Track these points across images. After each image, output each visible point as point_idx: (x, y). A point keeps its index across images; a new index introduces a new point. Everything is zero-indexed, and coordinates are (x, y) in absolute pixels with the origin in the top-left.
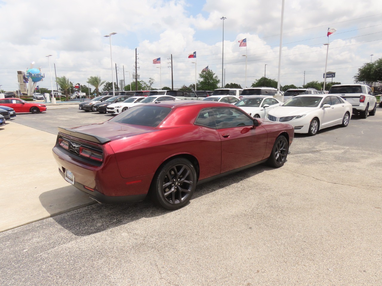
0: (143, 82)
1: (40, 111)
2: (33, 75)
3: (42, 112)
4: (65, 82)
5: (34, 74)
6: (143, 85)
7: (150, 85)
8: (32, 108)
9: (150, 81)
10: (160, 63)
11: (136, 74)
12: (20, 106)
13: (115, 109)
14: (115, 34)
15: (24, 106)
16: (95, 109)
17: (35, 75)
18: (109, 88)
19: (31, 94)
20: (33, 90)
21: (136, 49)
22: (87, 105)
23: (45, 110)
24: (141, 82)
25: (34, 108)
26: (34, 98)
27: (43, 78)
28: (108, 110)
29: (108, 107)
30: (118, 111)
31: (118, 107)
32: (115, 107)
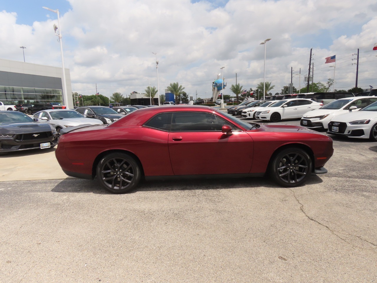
0: (320, 83)
2: (218, 84)
4: (238, 89)
6: (320, 87)
7: (328, 87)
9: (328, 82)
10: (334, 61)
11: (309, 76)
13: (248, 113)
14: (270, 40)
16: (236, 113)
18: (287, 92)
19: (215, 100)
20: (217, 97)
21: (311, 50)
22: (233, 110)
24: (317, 84)
26: (216, 104)
27: (225, 86)
28: (243, 114)
29: (243, 111)
30: (249, 115)
31: (250, 111)
32: (248, 111)
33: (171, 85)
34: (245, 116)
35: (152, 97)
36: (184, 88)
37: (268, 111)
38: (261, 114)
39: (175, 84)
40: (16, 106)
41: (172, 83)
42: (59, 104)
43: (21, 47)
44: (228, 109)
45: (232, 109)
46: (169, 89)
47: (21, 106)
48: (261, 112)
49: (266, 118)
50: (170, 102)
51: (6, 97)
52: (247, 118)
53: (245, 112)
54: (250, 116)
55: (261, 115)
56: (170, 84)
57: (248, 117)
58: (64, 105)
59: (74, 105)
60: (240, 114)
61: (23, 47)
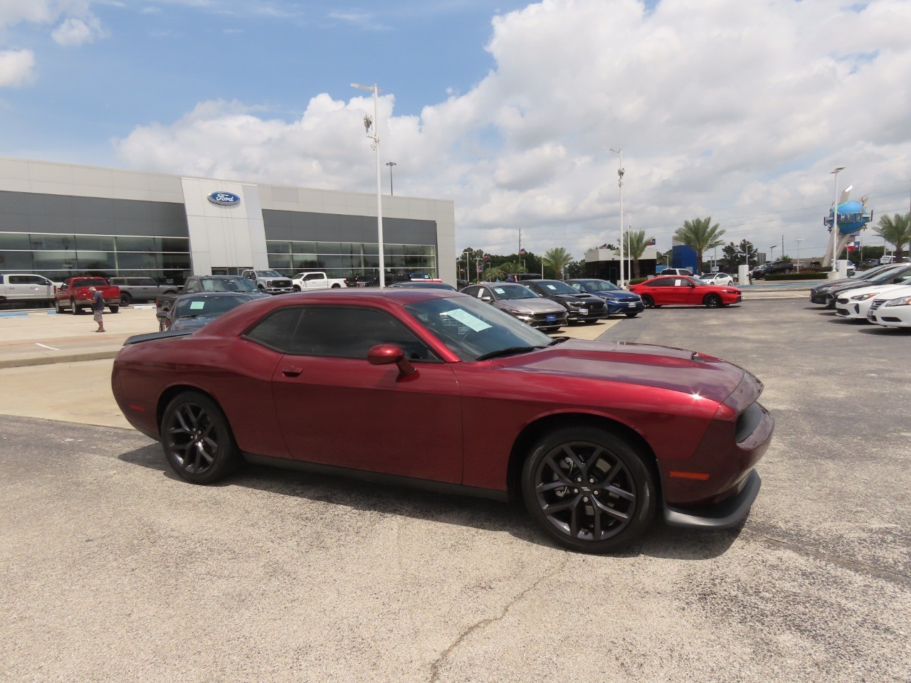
1: (724, 302)
3: (731, 305)
5: (846, 216)
8: (707, 297)
12: (686, 292)
13: (852, 302)
15: (695, 291)
17: (848, 216)
23: (739, 300)
25: (710, 297)
28: (838, 305)
29: (839, 297)
30: (857, 308)
31: (861, 298)
32: (853, 298)
33: (687, 224)
34: (845, 312)
35: (636, 258)
36: (721, 233)
37: (907, 300)
38: (882, 307)
39: (698, 221)
40: (347, 280)
41: (691, 220)
42: (426, 277)
43: (387, 164)
44: (812, 290)
45: (824, 289)
46: (681, 235)
47: (357, 281)
48: (883, 301)
49: (899, 321)
50: (677, 270)
51: (352, 262)
52: (848, 317)
53: (845, 301)
54: (858, 311)
55: (883, 310)
56: (684, 224)
57: (853, 315)
58: (438, 278)
59: (458, 278)
60: (832, 306)
61: (391, 164)
